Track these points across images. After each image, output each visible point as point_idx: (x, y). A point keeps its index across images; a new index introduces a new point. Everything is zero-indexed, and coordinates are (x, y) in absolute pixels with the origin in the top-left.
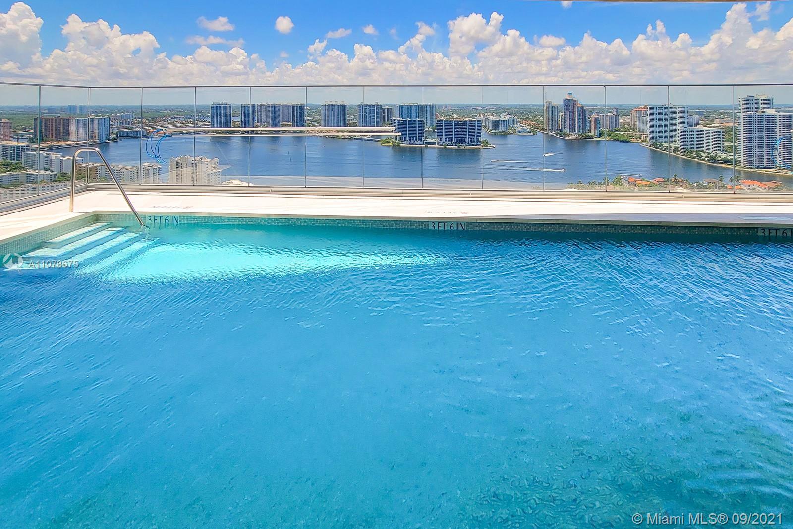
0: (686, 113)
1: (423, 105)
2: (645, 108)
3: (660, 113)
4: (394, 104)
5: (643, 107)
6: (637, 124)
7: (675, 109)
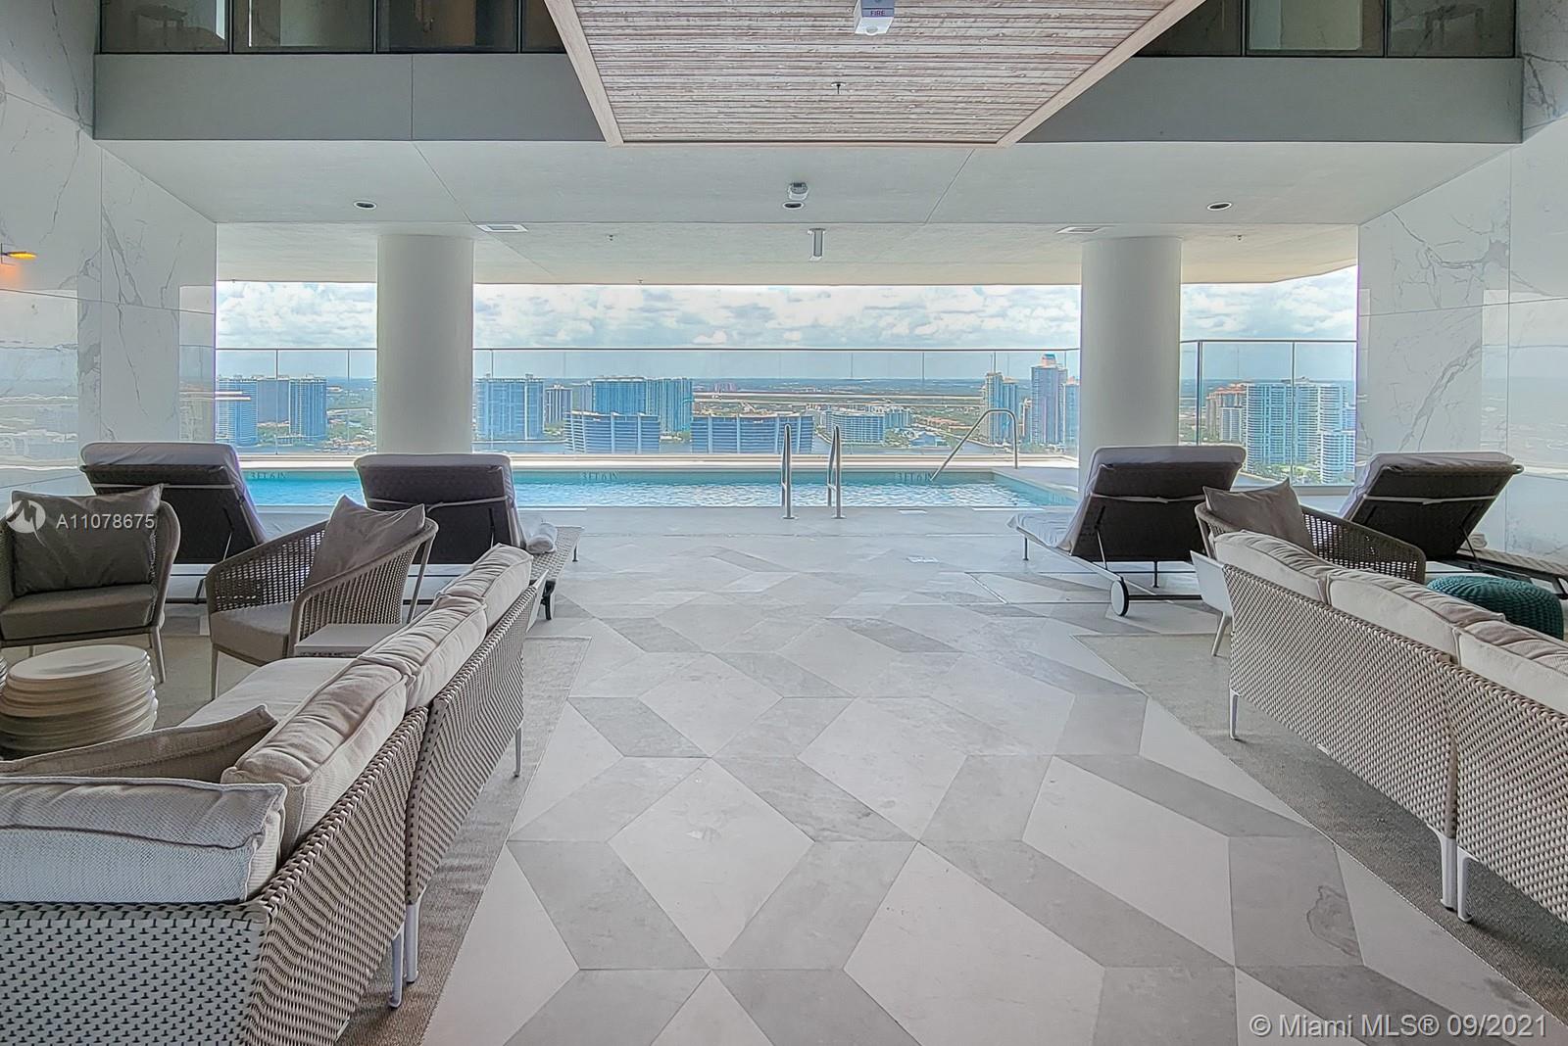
0: (1341, 400)
1: (660, 382)
2: (1243, 388)
3: (1277, 398)
4: (581, 381)
5: (1239, 385)
6: (1221, 423)
7: (1314, 391)
